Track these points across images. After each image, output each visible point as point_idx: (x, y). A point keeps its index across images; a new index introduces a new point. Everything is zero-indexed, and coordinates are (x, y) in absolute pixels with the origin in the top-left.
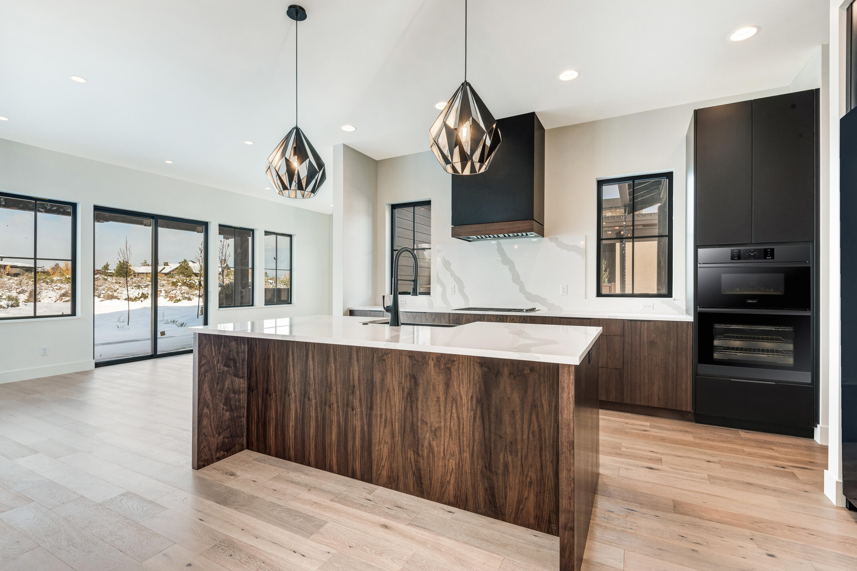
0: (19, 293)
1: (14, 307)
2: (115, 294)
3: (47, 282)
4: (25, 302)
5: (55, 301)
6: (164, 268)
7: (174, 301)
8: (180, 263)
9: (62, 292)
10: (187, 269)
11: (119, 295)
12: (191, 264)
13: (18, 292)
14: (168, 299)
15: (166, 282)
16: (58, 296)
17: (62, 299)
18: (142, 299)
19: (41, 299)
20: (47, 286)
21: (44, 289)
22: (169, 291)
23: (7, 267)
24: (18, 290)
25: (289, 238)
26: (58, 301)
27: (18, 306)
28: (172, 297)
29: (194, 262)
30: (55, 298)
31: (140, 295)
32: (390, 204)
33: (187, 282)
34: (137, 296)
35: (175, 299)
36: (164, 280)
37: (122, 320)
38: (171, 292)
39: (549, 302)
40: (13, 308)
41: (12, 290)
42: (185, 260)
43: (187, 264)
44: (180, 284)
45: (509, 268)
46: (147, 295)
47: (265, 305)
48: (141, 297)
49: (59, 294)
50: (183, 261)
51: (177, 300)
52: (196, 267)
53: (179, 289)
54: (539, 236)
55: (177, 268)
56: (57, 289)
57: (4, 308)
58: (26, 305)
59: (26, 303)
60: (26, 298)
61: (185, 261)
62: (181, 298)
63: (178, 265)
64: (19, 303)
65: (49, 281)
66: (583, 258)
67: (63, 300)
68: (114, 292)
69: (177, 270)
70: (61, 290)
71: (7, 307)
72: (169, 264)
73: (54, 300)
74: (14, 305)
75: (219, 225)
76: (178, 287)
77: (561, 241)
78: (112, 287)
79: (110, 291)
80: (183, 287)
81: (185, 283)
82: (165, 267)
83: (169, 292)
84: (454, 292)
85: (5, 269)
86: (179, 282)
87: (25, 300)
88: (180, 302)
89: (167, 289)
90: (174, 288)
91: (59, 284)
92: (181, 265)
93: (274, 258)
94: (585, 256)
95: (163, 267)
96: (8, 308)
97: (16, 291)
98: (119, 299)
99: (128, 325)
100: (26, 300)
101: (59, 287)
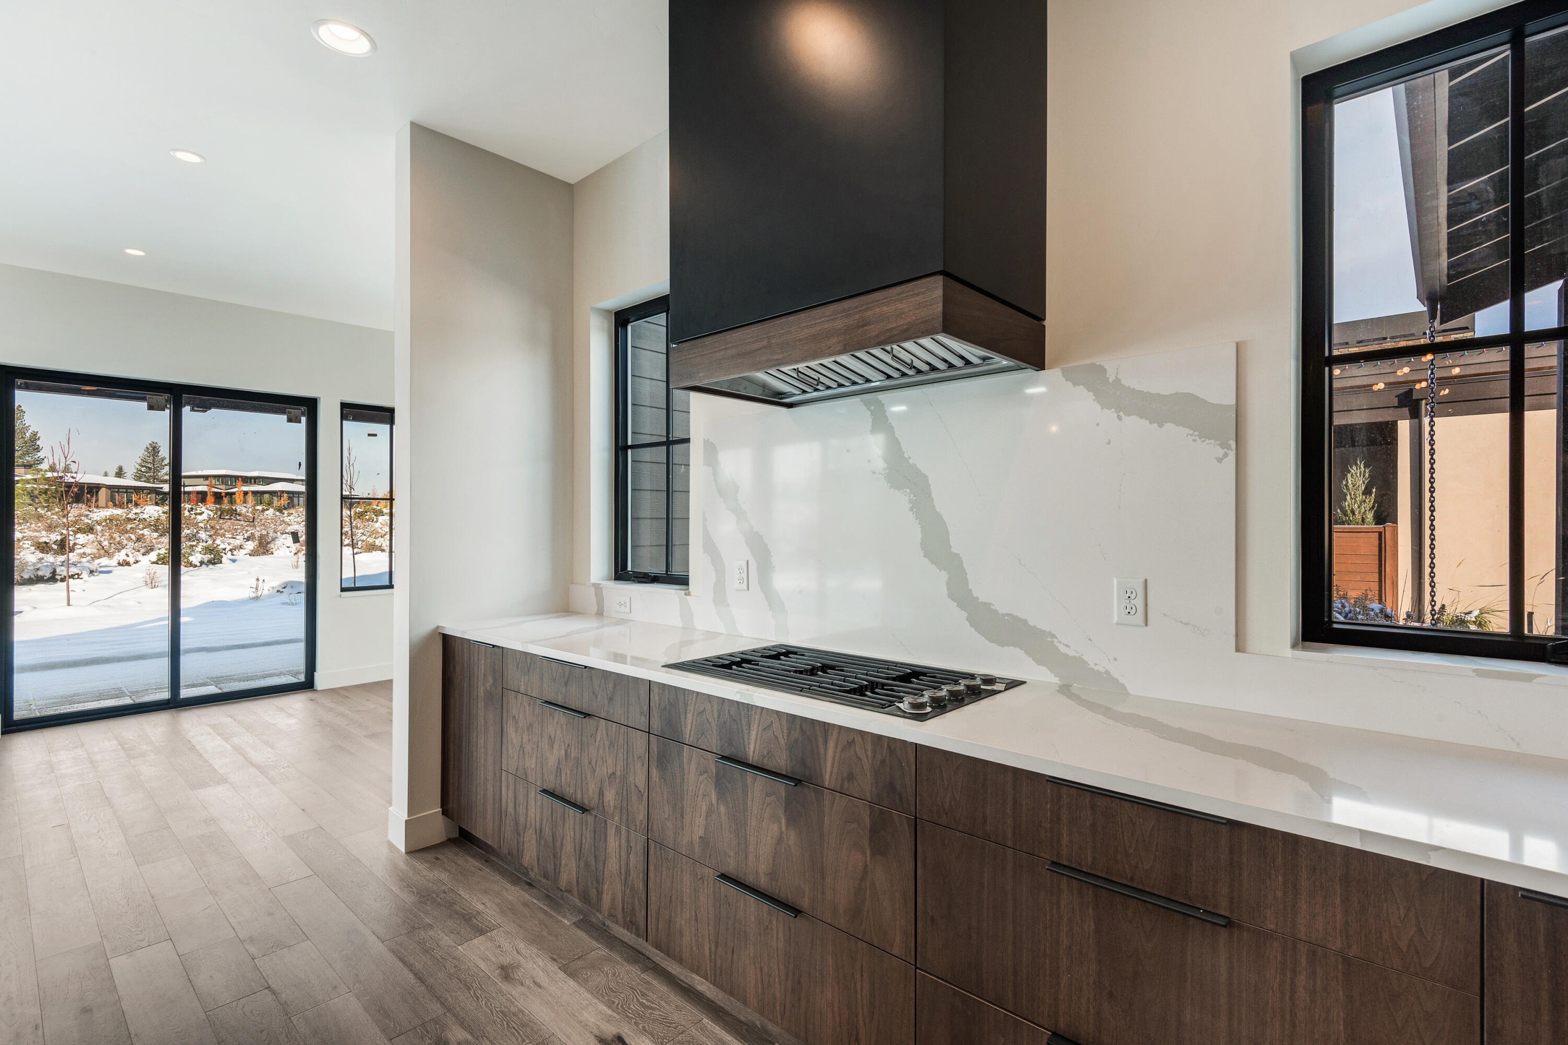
1: (214, 564)
13: (246, 537)
19: (274, 550)
24: (246, 535)
27: (221, 563)
32: (608, 311)
39: (1062, 648)
40: (211, 566)
41: (237, 535)
45: (910, 501)
54: (1023, 365)
57: (195, 566)
66: (1226, 455)
71: (199, 564)
74: (216, 561)
75: (341, 403)
77: (1117, 381)
84: (744, 586)
87: (250, 552)
94: (1233, 444)
96: (201, 566)
97: (242, 537)
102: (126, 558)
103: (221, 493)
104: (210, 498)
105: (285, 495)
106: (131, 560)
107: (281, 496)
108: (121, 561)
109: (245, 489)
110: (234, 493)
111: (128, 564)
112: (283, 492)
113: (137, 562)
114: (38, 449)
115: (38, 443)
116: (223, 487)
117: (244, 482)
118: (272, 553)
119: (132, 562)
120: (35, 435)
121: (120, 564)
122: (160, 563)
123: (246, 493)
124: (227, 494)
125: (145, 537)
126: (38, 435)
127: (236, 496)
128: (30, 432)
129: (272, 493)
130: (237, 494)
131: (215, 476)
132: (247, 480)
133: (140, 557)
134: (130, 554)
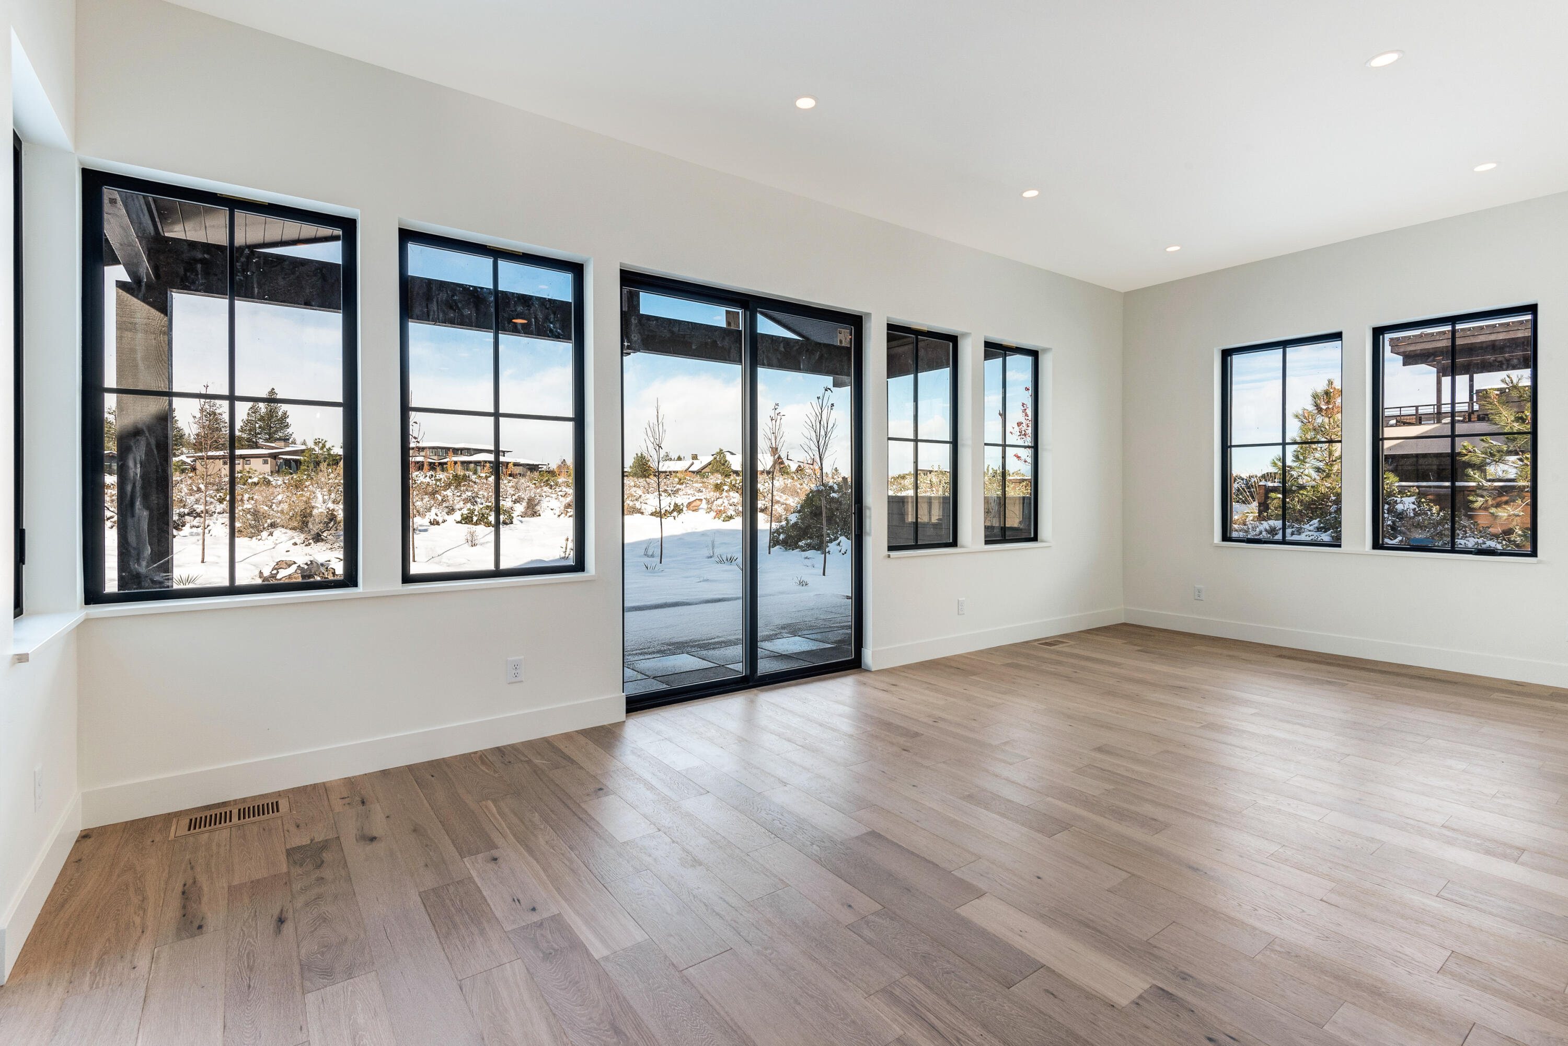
0: (515, 502)
2: (638, 505)
3: (551, 486)
4: (522, 517)
5: (559, 516)
6: (692, 464)
7: (723, 519)
8: (713, 455)
9: (567, 502)
10: (724, 465)
11: (644, 506)
12: (729, 457)
13: (514, 500)
14: (713, 514)
15: (701, 485)
16: (562, 508)
17: (567, 512)
18: (675, 514)
19: (541, 512)
20: (550, 491)
21: (545, 497)
22: (713, 499)
23: (510, 464)
25: (1029, 360)
26: (563, 515)
27: (512, 523)
28: (720, 511)
29: (732, 454)
30: (559, 509)
31: (672, 508)
33: (737, 485)
34: (668, 508)
35: (724, 515)
36: (697, 482)
37: (650, 553)
38: (715, 502)
42: (721, 450)
43: (724, 456)
44: (726, 488)
46: (681, 507)
47: (987, 542)
48: (673, 510)
49: (564, 504)
50: (719, 451)
51: (728, 517)
52: (736, 462)
53: (726, 497)
55: (710, 464)
56: (562, 496)
58: (521, 522)
59: (523, 519)
60: (523, 510)
61: (721, 452)
62: (733, 513)
63: (711, 458)
64: (513, 518)
65: (552, 483)
67: (569, 514)
68: (636, 502)
69: (710, 466)
70: (567, 497)
72: (698, 457)
73: (558, 513)
74: (507, 521)
76: (725, 494)
78: (633, 492)
79: (630, 499)
80: (732, 494)
81: (734, 486)
82: (694, 461)
83: (713, 502)
85: (507, 466)
86: (725, 484)
87: (521, 514)
88: (732, 520)
89: (708, 498)
90: (717, 494)
91: (564, 489)
92: (715, 458)
93: (1000, 414)
95: (691, 461)
98: (642, 513)
99: (661, 563)
100: (523, 513)
101: (564, 493)
102: (436, 517)
103: (435, 463)
104: (426, 467)
105: (488, 465)
106: (440, 519)
107: (484, 466)
108: (432, 521)
109: (455, 459)
110: (446, 463)
111: (438, 523)
112: (486, 462)
113: (444, 521)
114: (287, 426)
115: (288, 420)
116: (435, 458)
117: (454, 454)
118: (540, 515)
119: (440, 521)
120: (285, 414)
121: (431, 523)
122: (463, 522)
123: (456, 463)
124: (440, 464)
125: (449, 497)
126: (288, 414)
127: (448, 466)
128: (281, 411)
129: (477, 463)
130: (449, 464)
131: (430, 448)
132: (456, 451)
133: (446, 517)
134: (439, 514)
